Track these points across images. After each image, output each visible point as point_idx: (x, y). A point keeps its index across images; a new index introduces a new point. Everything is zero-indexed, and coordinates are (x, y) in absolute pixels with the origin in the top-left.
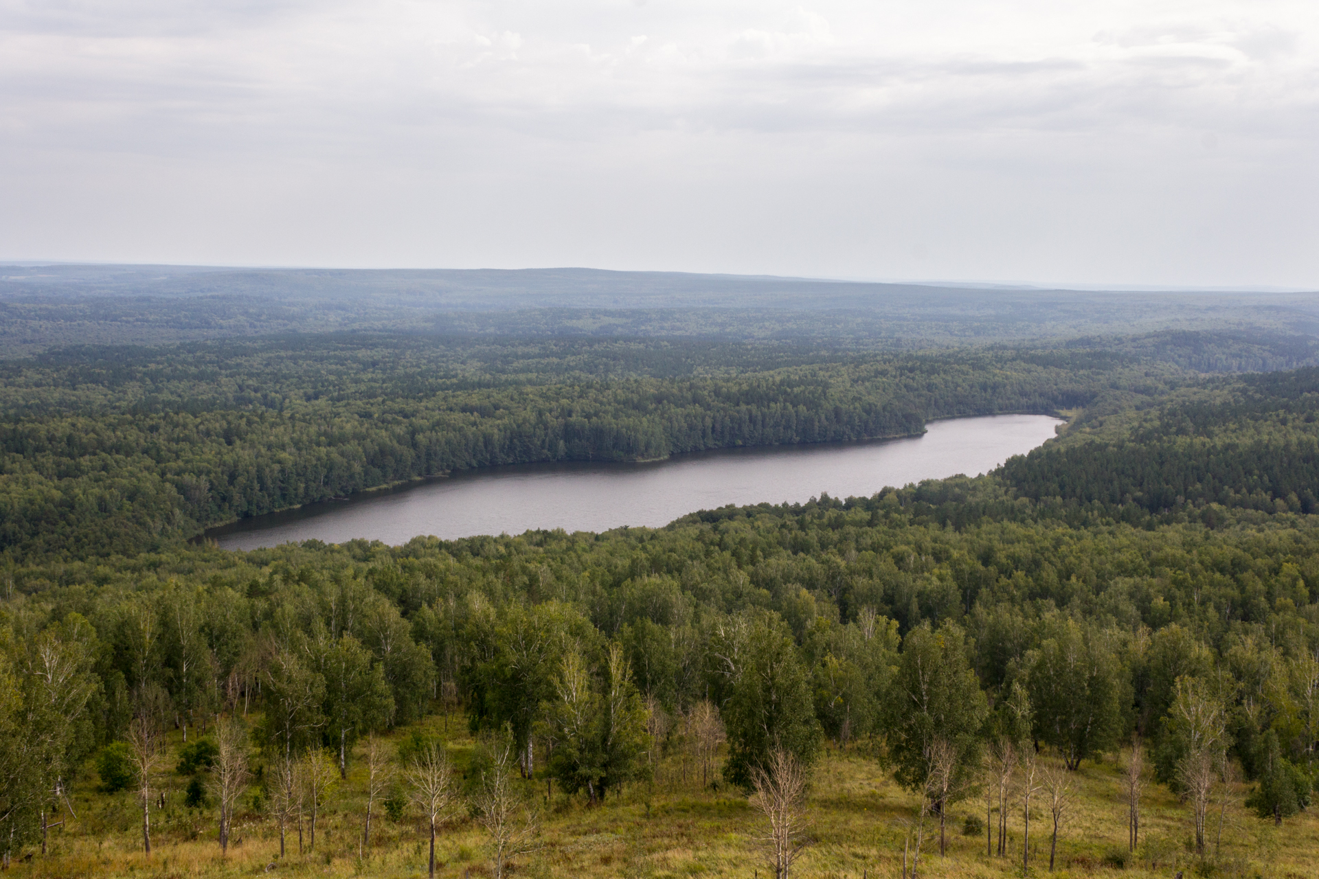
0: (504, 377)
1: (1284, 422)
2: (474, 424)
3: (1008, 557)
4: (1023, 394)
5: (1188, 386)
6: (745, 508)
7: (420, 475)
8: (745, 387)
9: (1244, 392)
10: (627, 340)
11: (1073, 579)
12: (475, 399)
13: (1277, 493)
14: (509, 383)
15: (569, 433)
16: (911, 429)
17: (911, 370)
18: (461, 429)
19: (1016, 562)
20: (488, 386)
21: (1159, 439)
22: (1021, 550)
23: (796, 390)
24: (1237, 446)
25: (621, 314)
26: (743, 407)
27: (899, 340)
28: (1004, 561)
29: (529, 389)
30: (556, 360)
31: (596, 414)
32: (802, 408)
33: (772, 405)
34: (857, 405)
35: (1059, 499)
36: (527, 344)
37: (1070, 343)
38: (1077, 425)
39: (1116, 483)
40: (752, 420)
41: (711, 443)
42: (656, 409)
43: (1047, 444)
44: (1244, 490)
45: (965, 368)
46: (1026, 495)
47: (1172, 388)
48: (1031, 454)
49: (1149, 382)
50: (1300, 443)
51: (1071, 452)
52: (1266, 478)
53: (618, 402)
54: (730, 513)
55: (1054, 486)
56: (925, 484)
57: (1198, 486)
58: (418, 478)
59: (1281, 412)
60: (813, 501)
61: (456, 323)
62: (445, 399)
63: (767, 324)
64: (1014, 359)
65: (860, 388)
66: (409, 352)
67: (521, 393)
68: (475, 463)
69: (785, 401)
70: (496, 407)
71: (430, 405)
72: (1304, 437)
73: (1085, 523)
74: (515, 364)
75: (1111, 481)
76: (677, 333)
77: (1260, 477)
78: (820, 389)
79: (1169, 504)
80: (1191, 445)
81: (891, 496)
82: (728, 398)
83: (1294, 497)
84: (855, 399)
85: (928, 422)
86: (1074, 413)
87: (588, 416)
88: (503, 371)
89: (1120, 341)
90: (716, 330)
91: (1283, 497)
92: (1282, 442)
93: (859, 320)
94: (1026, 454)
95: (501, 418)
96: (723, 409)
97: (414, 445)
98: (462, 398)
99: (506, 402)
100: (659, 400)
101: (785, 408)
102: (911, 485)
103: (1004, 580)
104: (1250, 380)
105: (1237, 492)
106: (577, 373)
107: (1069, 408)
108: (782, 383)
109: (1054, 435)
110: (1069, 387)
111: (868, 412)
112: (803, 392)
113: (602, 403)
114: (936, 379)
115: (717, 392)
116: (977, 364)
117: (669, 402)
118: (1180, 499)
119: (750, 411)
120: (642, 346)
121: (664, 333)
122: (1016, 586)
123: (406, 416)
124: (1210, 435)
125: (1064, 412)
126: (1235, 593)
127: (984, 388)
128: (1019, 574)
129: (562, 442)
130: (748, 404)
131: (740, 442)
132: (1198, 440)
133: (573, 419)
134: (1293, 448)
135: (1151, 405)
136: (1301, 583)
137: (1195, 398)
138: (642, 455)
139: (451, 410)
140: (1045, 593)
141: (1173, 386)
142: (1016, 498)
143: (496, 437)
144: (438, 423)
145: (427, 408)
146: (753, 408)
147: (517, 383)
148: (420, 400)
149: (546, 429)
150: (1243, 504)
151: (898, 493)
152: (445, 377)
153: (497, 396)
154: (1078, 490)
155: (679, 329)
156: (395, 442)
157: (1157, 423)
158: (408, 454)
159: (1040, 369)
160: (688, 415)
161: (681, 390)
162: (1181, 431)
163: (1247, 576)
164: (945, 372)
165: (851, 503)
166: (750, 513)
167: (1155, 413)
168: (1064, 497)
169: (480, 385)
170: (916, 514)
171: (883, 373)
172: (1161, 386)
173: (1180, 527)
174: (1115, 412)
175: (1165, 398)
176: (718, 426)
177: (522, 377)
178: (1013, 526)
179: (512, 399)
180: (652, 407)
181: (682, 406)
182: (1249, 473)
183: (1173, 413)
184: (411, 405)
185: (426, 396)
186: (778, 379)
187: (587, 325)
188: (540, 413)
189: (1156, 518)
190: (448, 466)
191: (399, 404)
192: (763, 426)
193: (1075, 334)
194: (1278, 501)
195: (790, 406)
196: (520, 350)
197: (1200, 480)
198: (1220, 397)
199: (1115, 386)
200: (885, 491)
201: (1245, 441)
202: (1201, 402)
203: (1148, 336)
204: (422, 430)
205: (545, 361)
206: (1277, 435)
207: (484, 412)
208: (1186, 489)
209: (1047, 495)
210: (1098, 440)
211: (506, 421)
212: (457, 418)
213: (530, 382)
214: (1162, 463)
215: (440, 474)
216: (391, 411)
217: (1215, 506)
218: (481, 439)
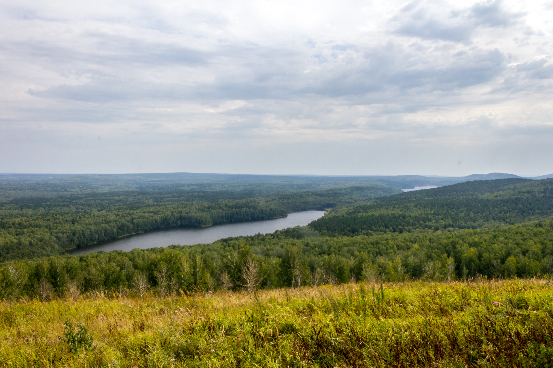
0: (161, 203)
1: (387, 209)
2: (152, 216)
3: (313, 244)
4: (315, 205)
5: (361, 201)
6: (235, 238)
7: (135, 232)
8: (234, 204)
9: (376, 202)
10: (198, 192)
11: (332, 248)
12: (152, 209)
13: (387, 227)
14: (162, 205)
15: (181, 218)
16: (283, 215)
17: (283, 198)
18: (148, 218)
19: (316, 246)
20: (156, 206)
21: (354, 214)
22: (317, 243)
23: (250, 204)
24: (375, 215)
25: (196, 185)
26: (234, 210)
27: (279, 191)
28: (312, 246)
29: (169, 206)
30: (177, 198)
31: (190, 213)
32: (251, 209)
33: (243, 209)
34: (268, 208)
35: (326, 231)
36: (168, 194)
37: (327, 191)
38: (331, 212)
39: (342, 226)
40: (237, 213)
41: (224, 221)
42: (208, 211)
43: (323, 217)
44: (378, 227)
45: (298, 197)
46: (317, 230)
47: (356, 202)
48: (318, 220)
49: (350, 200)
50: (392, 214)
51: (329, 219)
52: (383, 223)
53: (196, 209)
54: (231, 239)
55: (325, 228)
56: (289, 229)
57: (365, 226)
58: (134, 233)
59: (386, 206)
60: (256, 235)
61: (146, 189)
62: (143, 209)
63: (240, 187)
64: (312, 195)
65: (268, 204)
66: (131, 197)
67: (166, 207)
68: (152, 228)
69: (247, 207)
70: (159, 211)
71: (138, 211)
72: (393, 212)
73: (334, 236)
74: (164, 200)
75: (341, 226)
76: (214, 190)
77: (382, 223)
78: (257, 204)
79: (357, 231)
80: (362, 215)
81: (279, 232)
82: (229, 207)
83: (391, 228)
84: (267, 207)
85: (288, 213)
86: (329, 210)
87: (187, 213)
88: (161, 202)
89: (341, 189)
90: (225, 189)
91: (388, 228)
92: (387, 214)
93: (267, 185)
94: (317, 220)
95: (160, 214)
96: (228, 210)
97: (133, 223)
98: (148, 209)
99: (162, 210)
100: (209, 208)
101: (246, 210)
102: (284, 229)
103: (312, 250)
104: (377, 199)
105: (376, 227)
106: (183, 202)
107: (328, 208)
108: (245, 202)
109: (324, 215)
110: (327, 202)
111: (271, 210)
112: (252, 205)
113: (191, 209)
114: (290, 201)
115: (226, 205)
116: (301, 196)
117: (212, 208)
118: (360, 230)
119: (236, 211)
120: (203, 194)
121: (210, 190)
122: (316, 252)
123: (130, 215)
124: (367, 213)
125: (326, 209)
126: (377, 250)
127: (304, 203)
128: (317, 249)
129: (179, 221)
130: (235, 208)
131: (233, 220)
132: (364, 214)
133: (182, 214)
134: (390, 215)
135: (350, 206)
136: (395, 246)
137: (363, 204)
138: (204, 225)
139: (144, 212)
140: (324, 253)
141: (356, 201)
142: (314, 231)
143: (159, 220)
144: (140, 216)
145: (137, 212)
146: (237, 210)
147: (165, 205)
148: (135, 210)
149: (174, 217)
150: (377, 231)
151: (280, 231)
152: (143, 204)
153: (158, 208)
154: (332, 228)
155: (214, 189)
156: (126, 222)
157: (352, 210)
158: (131, 226)
159: (319, 197)
160: (218, 212)
161: (215, 205)
162: (359, 212)
163: (380, 245)
164: (292, 199)
165: (267, 235)
166: (237, 239)
167: (352, 208)
168: (328, 231)
169: (153, 206)
170: (286, 236)
171: (275, 199)
172: (353, 201)
173: (361, 236)
174: (341, 208)
175: (354, 204)
176: (226, 215)
177: (167, 203)
178: (314, 238)
179: (163, 209)
180: (206, 210)
181: (216, 210)
182: (379, 222)
183: (357, 208)
184: (132, 212)
185: (137, 209)
186: (244, 202)
187: (186, 188)
188: (172, 213)
189: (354, 235)
190: (144, 230)
191: (128, 211)
192: (240, 215)
193: (328, 188)
194: (387, 229)
195: (248, 209)
196: (166, 196)
197: (365, 224)
198: (369, 203)
199: (340, 202)
200: (277, 231)
201: (377, 214)
202: (364, 205)
203: (349, 188)
204: (135, 219)
205: (174, 199)
206: (385, 212)
207: (155, 213)
208: (362, 227)
209: (323, 230)
210: (336, 215)
211: (162, 215)
212: (147, 215)
213: (169, 204)
214: (354, 220)
215: (141, 232)
216: (126, 214)
217: (370, 231)
218: (154, 221)
